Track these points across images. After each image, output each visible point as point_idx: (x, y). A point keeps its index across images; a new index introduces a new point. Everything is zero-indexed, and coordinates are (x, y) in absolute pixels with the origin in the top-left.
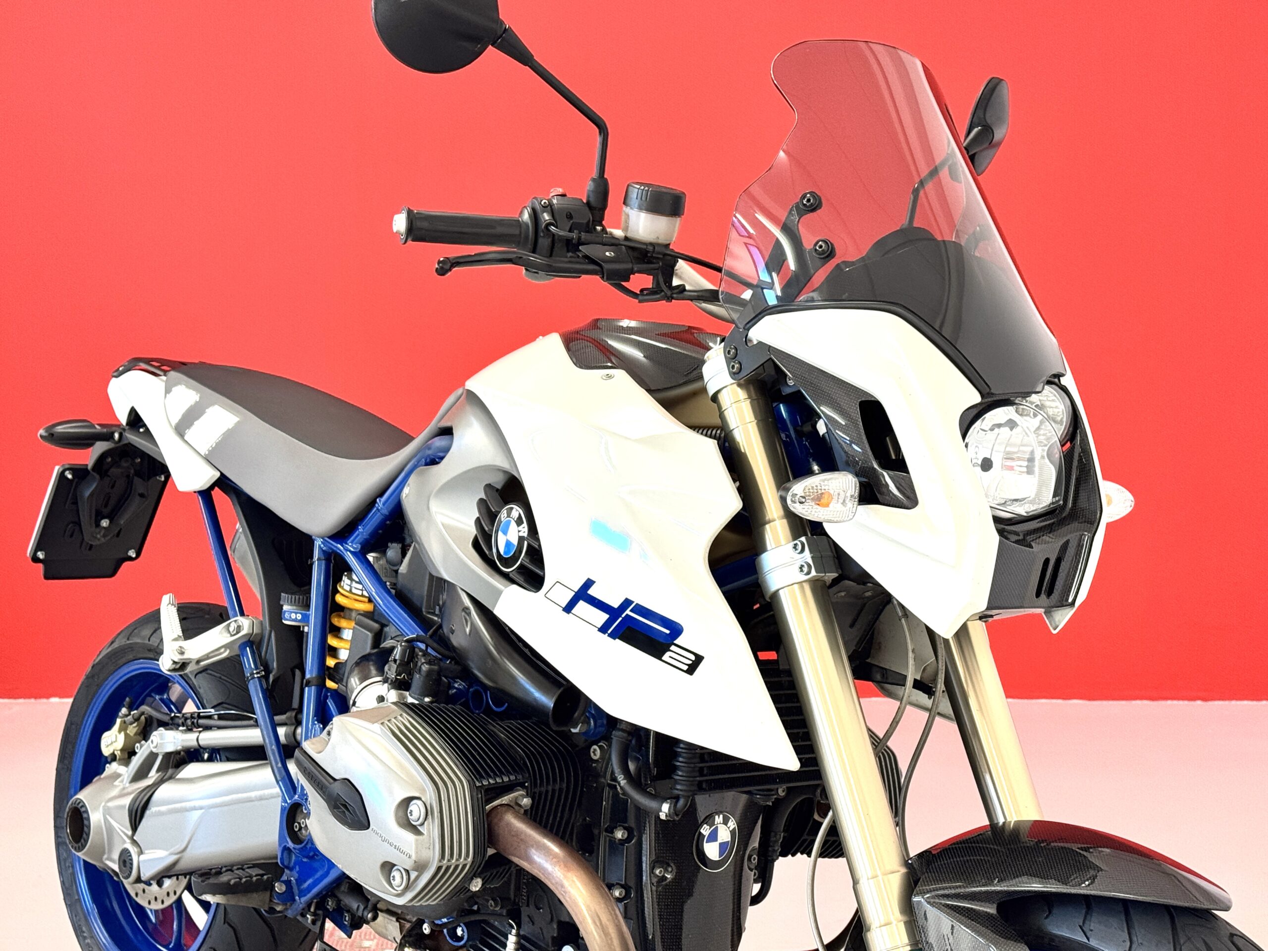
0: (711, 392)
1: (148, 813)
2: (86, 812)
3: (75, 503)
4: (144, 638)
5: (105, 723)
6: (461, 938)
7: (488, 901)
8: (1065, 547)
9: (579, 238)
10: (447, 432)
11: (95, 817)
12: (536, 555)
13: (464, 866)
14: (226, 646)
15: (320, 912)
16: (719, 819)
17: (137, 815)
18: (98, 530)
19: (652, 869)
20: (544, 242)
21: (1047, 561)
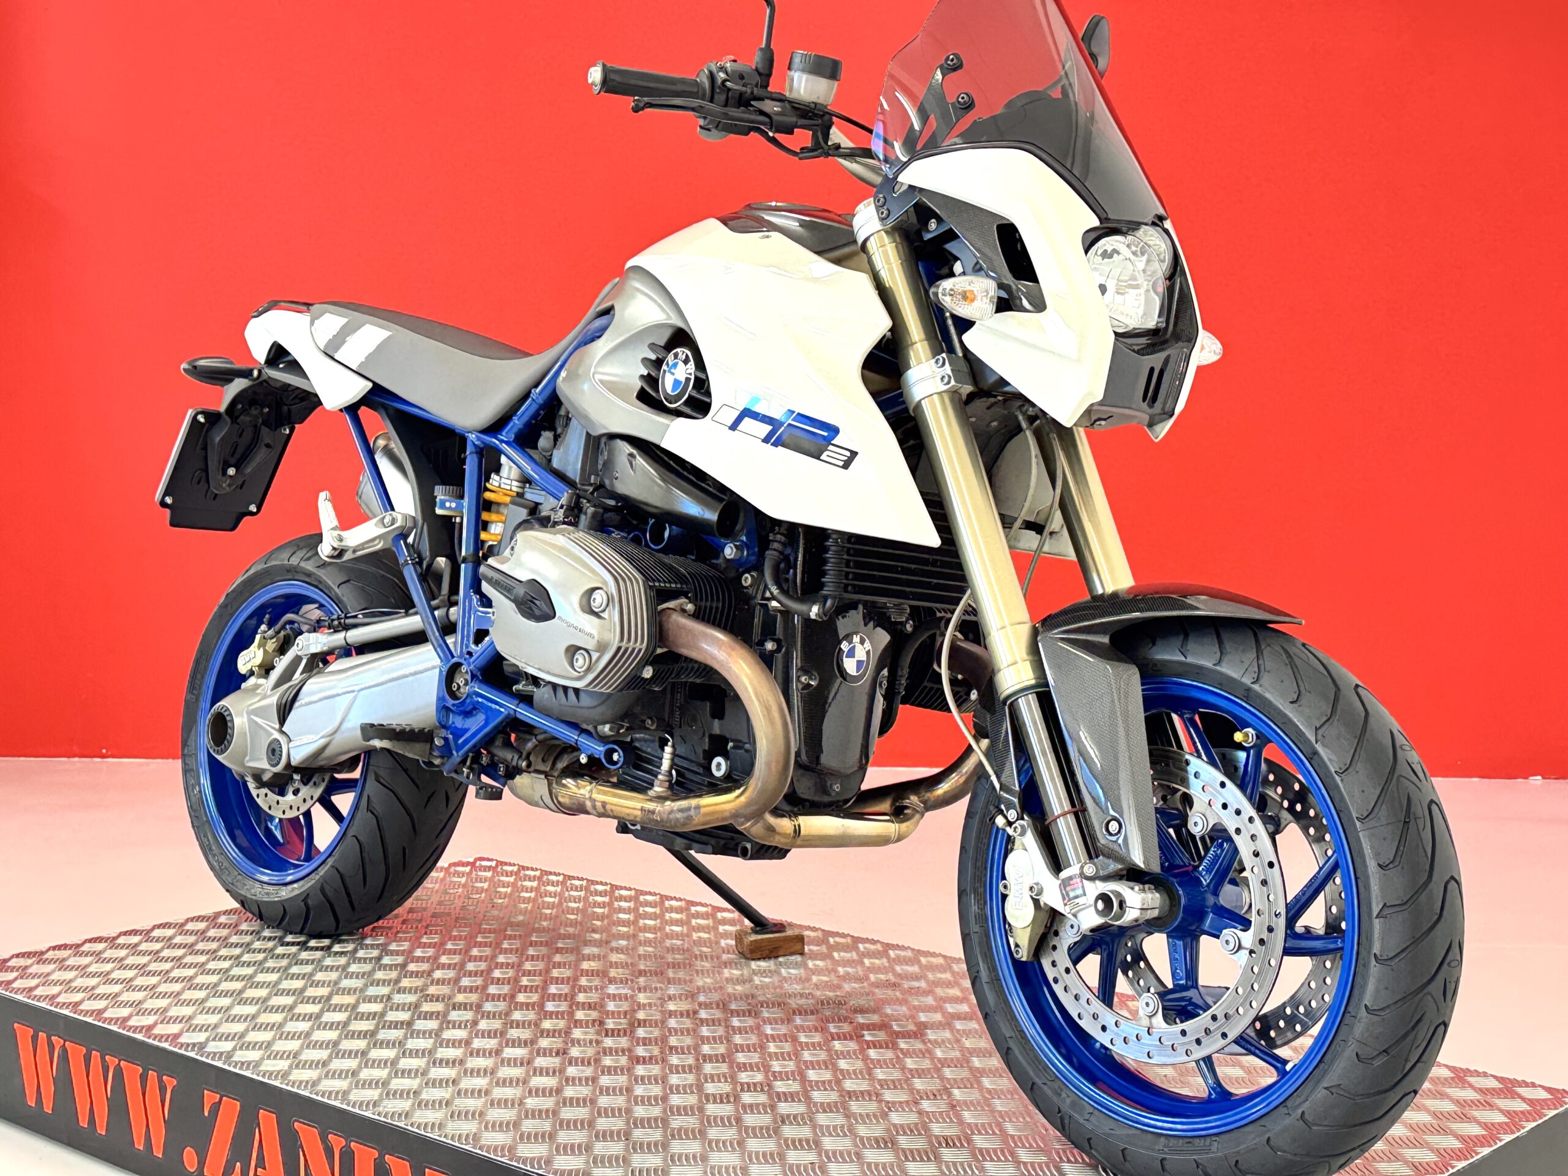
0: (860, 240)
1: (297, 704)
2: (230, 715)
3: (205, 448)
4: (282, 560)
5: (242, 641)
6: (616, 763)
7: (644, 721)
8: (1167, 361)
9: (752, 93)
10: (608, 311)
11: (239, 722)
12: (702, 383)
13: (640, 650)
14: (380, 537)
15: (475, 766)
16: (856, 639)
17: (284, 711)
18: (224, 479)
19: (798, 678)
20: (721, 98)
21: (1152, 370)
